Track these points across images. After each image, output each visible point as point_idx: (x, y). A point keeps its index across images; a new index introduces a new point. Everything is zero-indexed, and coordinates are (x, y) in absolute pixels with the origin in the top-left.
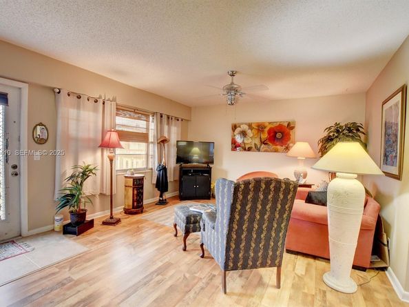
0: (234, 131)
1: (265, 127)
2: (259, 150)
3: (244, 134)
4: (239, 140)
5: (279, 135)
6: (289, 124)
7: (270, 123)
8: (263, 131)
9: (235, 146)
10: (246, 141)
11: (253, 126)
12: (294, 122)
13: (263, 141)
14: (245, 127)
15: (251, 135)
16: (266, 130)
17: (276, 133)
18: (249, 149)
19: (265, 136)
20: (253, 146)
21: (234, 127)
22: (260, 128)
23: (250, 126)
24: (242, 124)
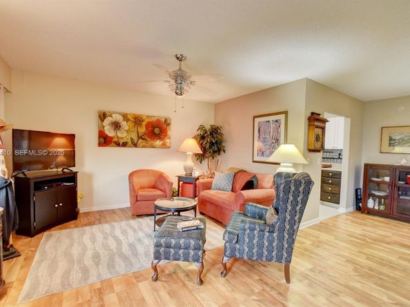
0: (102, 120)
1: (143, 121)
2: (135, 145)
3: (116, 126)
4: (110, 132)
5: (157, 131)
6: (166, 120)
7: (148, 117)
8: (140, 124)
9: (104, 140)
10: (119, 135)
11: (129, 117)
12: (170, 119)
13: (140, 135)
14: (119, 118)
15: (127, 128)
16: (144, 123)
17: (154, 128)
18: (125, 145)
19: (142, 130)
20: (129, 141)
21: (103, 116)
22: (138, 120)
23: (125, 117)
24: (115, 113)
